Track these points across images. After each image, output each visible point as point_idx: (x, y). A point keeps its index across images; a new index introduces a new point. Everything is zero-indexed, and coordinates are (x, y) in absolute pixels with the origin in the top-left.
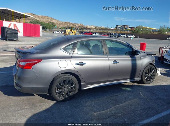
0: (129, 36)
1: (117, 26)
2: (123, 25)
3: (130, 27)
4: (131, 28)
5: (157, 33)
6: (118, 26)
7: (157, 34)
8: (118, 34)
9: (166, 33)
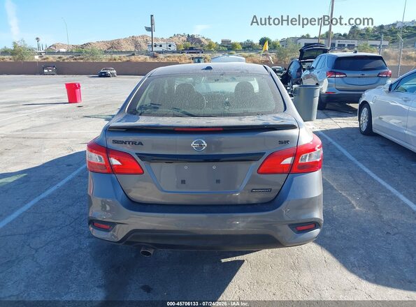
5: (8, 58)
7: (8, 60)
9: (37, 57)
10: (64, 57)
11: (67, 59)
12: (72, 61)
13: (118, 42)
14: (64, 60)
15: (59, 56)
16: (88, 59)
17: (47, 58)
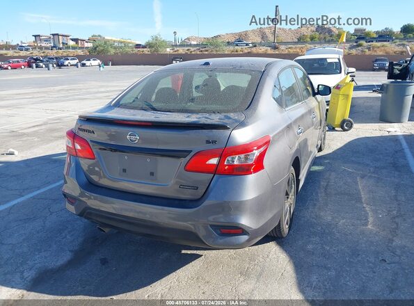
0: (88, 63)
1: (35, 36)
2: (53, 35)
3: (72, 40)
4: (76, 40)
5: (146, 51)
6: (39, 36)
7: (147, 53)
8: (56, 58)
9: (168, 50)
10: (192, 49)
11: (194, 51)
12: (199, 53)
13: (246, 33)
14: (191, 52)
15: (188, 48)
16: (212, 51)
17: (178, 50)
